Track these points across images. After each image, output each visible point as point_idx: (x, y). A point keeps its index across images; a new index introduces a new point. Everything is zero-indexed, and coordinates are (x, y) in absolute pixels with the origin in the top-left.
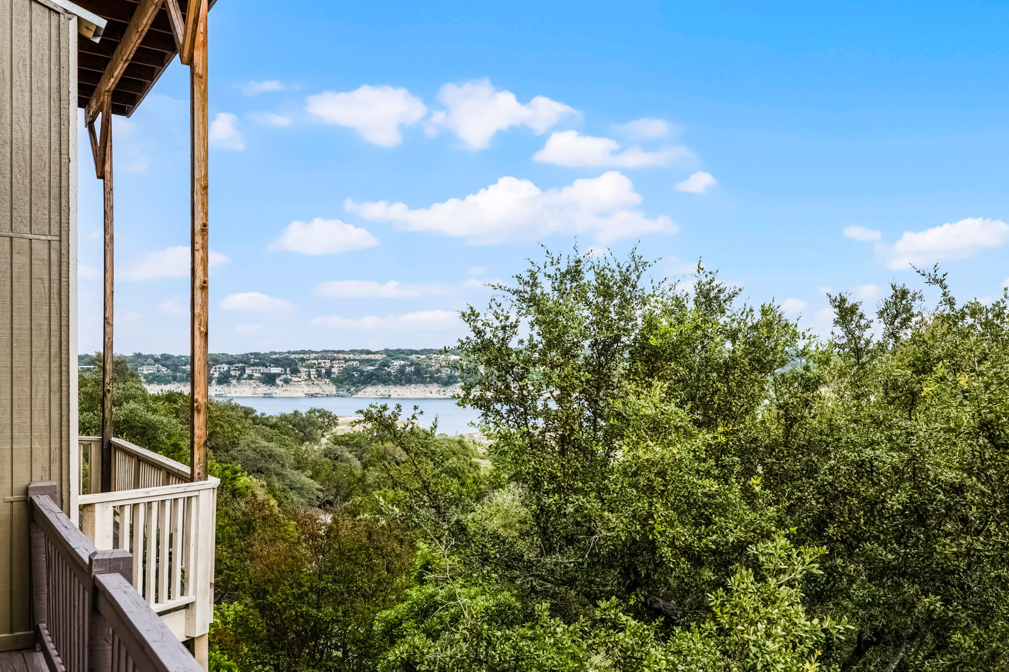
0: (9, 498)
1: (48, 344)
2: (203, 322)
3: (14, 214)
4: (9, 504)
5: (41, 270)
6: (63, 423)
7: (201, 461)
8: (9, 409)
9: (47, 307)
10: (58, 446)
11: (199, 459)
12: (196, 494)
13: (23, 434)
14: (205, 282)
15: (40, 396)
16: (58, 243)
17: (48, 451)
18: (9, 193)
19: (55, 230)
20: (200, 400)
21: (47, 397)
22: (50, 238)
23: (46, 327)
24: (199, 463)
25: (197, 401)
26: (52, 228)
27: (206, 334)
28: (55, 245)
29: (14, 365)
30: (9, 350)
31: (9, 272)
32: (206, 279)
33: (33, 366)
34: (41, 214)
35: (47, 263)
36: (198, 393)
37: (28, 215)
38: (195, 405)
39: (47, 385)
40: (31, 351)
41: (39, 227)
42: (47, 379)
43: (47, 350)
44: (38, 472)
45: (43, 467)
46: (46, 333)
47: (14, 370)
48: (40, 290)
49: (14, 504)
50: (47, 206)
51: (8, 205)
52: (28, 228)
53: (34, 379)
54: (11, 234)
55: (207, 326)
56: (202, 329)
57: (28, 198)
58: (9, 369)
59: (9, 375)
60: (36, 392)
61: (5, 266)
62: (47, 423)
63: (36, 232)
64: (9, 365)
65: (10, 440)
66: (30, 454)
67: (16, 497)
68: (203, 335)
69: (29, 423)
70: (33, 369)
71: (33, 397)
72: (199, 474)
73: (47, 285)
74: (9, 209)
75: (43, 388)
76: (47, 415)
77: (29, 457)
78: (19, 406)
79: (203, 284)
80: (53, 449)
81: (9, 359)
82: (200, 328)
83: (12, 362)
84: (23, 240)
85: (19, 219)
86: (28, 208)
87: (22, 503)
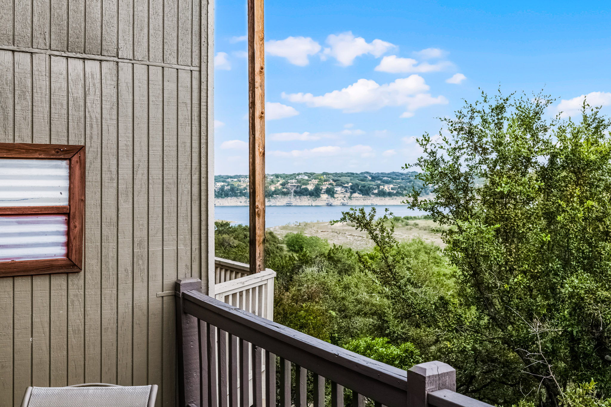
0: (160, 293)
1: (190, 160)
2: (261, 145)
3: (165, 47)
4: (161, 299)
5: (185, 96)
6: (202, 227)
7: (261, 255)
8: (161, 215)
9: (190, 128)
10: (197, 247)
11: (260, 254)
12: (265, 282)
13: (171, 237)
14: (262, 113)
15: (184, 204)
16: (198, 73)
17: (190, 251)
18: (161, 29)
19: (196, 62)
20: (260, 206)
21: (190, 205)
22: (192, 68)
23: (189, 145)
24: (260, 257)
25: (258, 208)
26: (193, 60)
27: (264, 154)
28: (196, 74)
29: (165, 177)
30: (161, 164)
31: (161, 97)
32: (263, 110)
33: (179, 178)
34: (184, 48)
35: (190, 89)
36: (259, 201)
37: (175, 48)
38: (257, 210)
39: (190, 195)
40: (178, 166)
41: (184, 58)
42: (190, 189)
43: (190, 164)
44: (183, 270)
45: (186, 265)
46: (189, 149)
47: (165, 181)
48: (185, 113)
49: (164, 298)
50: (190, 41)
51: (161, 39)
52: (176, 59)
53: (180, 189)
54: (163, 64)
55: (264, 148)
56: (261, 150)
57: (176, 34)
58: (161, 181)
59: (161, 186)
60: (181, 200)
61: (158, 92)
62: (190, 227)
63: (182, 63)
64: (161, 177)
65: (161, 243)
66: (176, 255)
67: (166, 292)
68: (261, 155)
69: (176, 228)
70: (179, 180)
71: (179, 205)
72: (259, 266)
73: (189, 108)
74: (161, 42)
75: (187, 197)
76: (189, 221)
77: (176, 256)
78: (168, 213)
79: (261, 115)
80: (193, 249)
81: (161, 172)
82: (259, 149)
83: (163, 175)
84: (173, 69)
85: (169, 52)
86: (175, 42)
87: (171, 297)
